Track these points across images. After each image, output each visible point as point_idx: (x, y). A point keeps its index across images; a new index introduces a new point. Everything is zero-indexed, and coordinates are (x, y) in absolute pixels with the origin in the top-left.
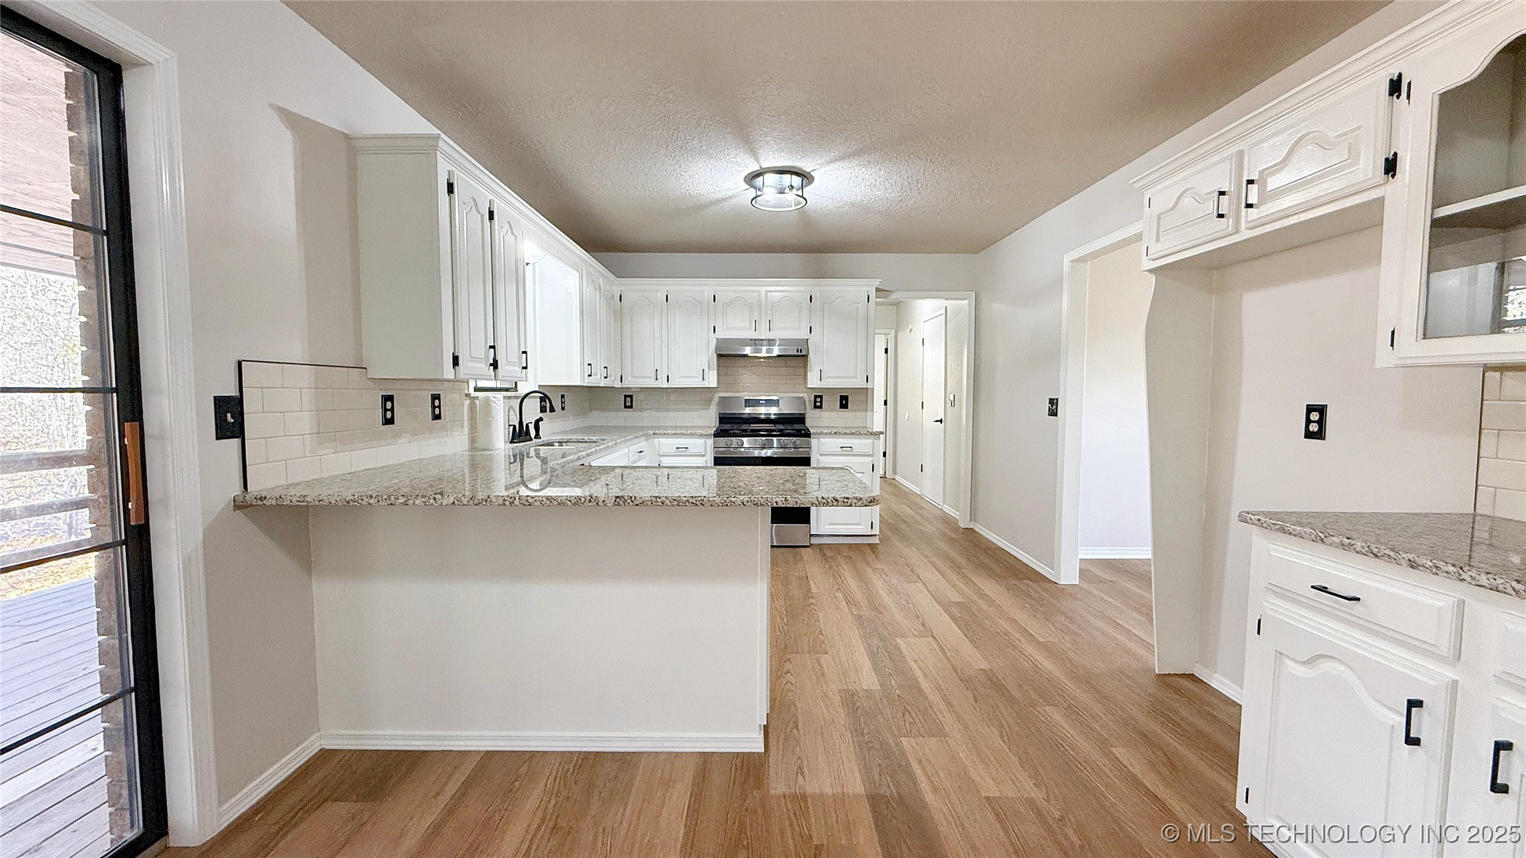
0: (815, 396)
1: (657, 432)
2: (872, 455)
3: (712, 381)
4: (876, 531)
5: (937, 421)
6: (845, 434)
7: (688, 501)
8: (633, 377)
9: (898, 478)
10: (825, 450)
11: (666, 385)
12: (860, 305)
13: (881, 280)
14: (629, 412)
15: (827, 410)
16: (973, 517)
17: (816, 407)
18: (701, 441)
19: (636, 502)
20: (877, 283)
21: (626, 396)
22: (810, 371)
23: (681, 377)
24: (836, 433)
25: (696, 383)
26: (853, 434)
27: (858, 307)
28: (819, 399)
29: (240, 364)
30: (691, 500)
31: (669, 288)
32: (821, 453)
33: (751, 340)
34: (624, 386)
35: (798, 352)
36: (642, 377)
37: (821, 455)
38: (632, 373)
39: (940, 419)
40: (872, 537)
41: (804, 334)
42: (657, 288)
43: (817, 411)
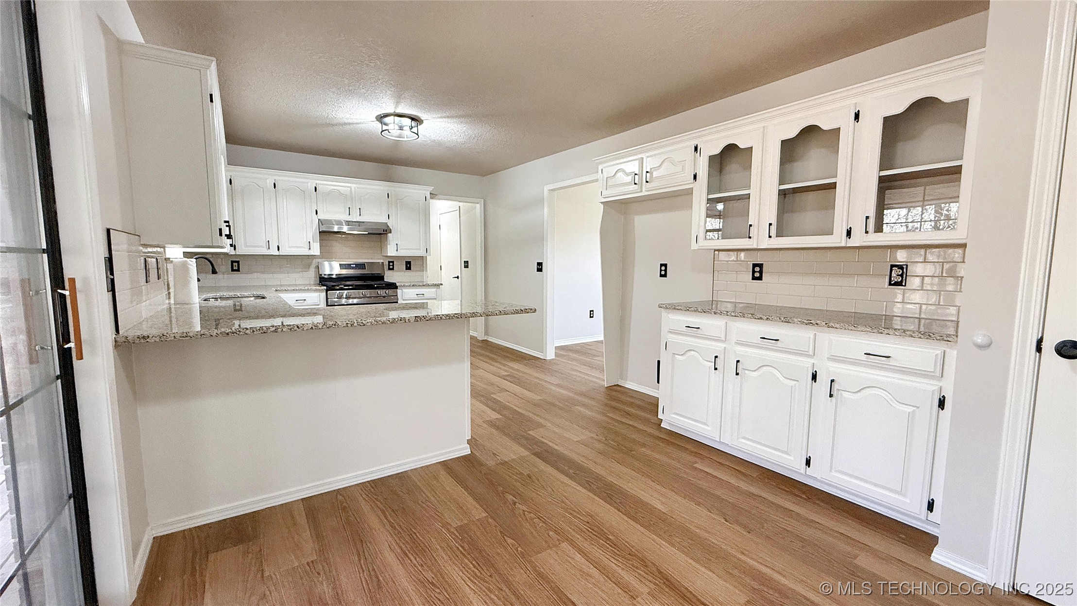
0: (390, 261)
1: (279, 288)
3: (316, 250)
5: (455, 277)
6: (419, 286)
8: (247, 246)
10: (406, 297)
11: (276, 253)
13: (433, 187)
14: (236, 275)
15: (398, 271)
16: (486, 333)
17: (389, 269)
18: (316, 294)
20: (431, 188)
21: (235, 262)
22: (389, 245)
23: (289, 247)
24: (413, 285)
25: (305, 252)
26: (424, 285)
27: (419, 203)
28: (391, 264)
29: (108, 231)
31: (277, 178)
32: (404, 298)
33: (346, 221)
34: (237, 253)
35: (384, 231)
36: (256, 246)
37: (403, 300)
38: (246, 242)
39: (456, 276)
41: (384, 219)
42: (268, 177)
43: (391, 272)
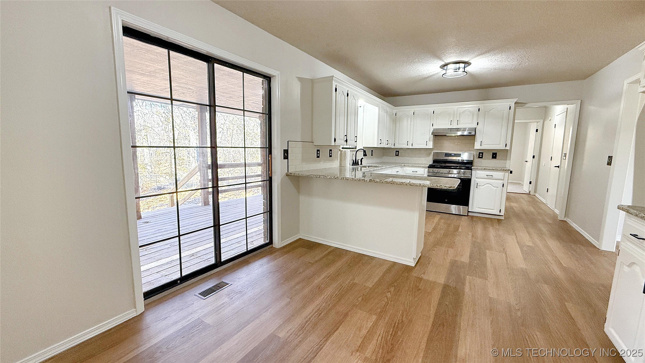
0: (479, 153)
1: (405, 165)
2: (503, 180)
3: (430, 145)
4: (502, 213)
5: (556, 167)
6: (489, 169)
7: (390, 182)
8: (399, 144)
9: (537, 195)
10: (478, 176)
11: (411, 147)
12: (505, 111)
13: (517, 99)
14: (397, 158)
15: (485, 159)
16: (566, 215)
17: (479, 157)
18: (423, 169)
19: (375, 181)
20: (515, 100)
21: (396, 151)
22: (476, 142)
23: (417, 144)
24: (484, 169)
25: (423, 146)
26: (493, 170)
28: (481, 154)
30: (391, 182)
31: (415, 109)
33: (448, 129)
34: (395, 147)
35: (469, 133)
36: (403, 144)
37: (476, 178)
39: (558, 166)
40: (501, 216)
41: (474, 125)
42: (410, 110)
43: (480, 159)
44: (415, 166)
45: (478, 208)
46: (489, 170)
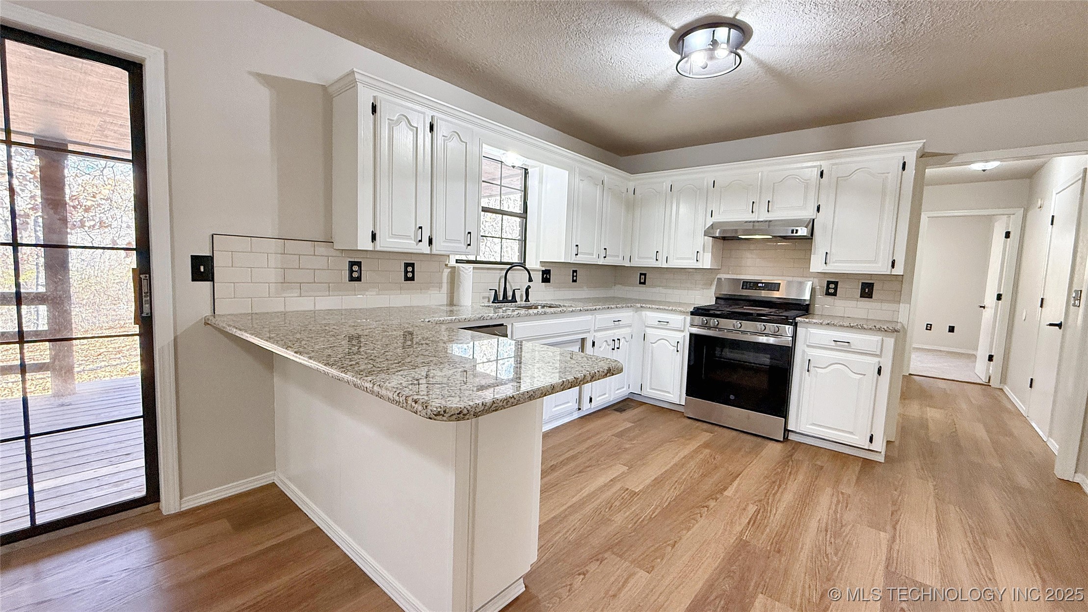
0: (828, 281)
1: (644, 305)
2: (880, 356)
3: (707, 261)
4: (879, 445)
5: (1052, 325)
6: (841, 326)
8: (639, 258)
9: (1007, 389)
10: (813, 341)
11: (665, 265)
12: (890, 174)
13: (925, 141)
14: (642, 288)
15: (841, 299)
16: (1079, 466)
17: (828, 294)
18: (681, 317)
20: (918, 144)
21: (641, 274)
22: (814, 254)
23: (677, 259)
24: (828, 324)
25: (691, 264)
26: (852, 327)
27: (887, 177)
28: (833, 286)
29: (213, 236)
31: (674, 178)
32: (808, 344)
33: (746, 222)
34: (632, 266)
35: (793, 232)
36: (647, 258)
37: (808, 346)
38: (638, 255)
39: (1059, 323)
40: (873, 453)
41: (809, 213)
42: (663, 179)
43: (830, 299)
44: (665, 309)
45: (811, 425)
46: (839, 328)
